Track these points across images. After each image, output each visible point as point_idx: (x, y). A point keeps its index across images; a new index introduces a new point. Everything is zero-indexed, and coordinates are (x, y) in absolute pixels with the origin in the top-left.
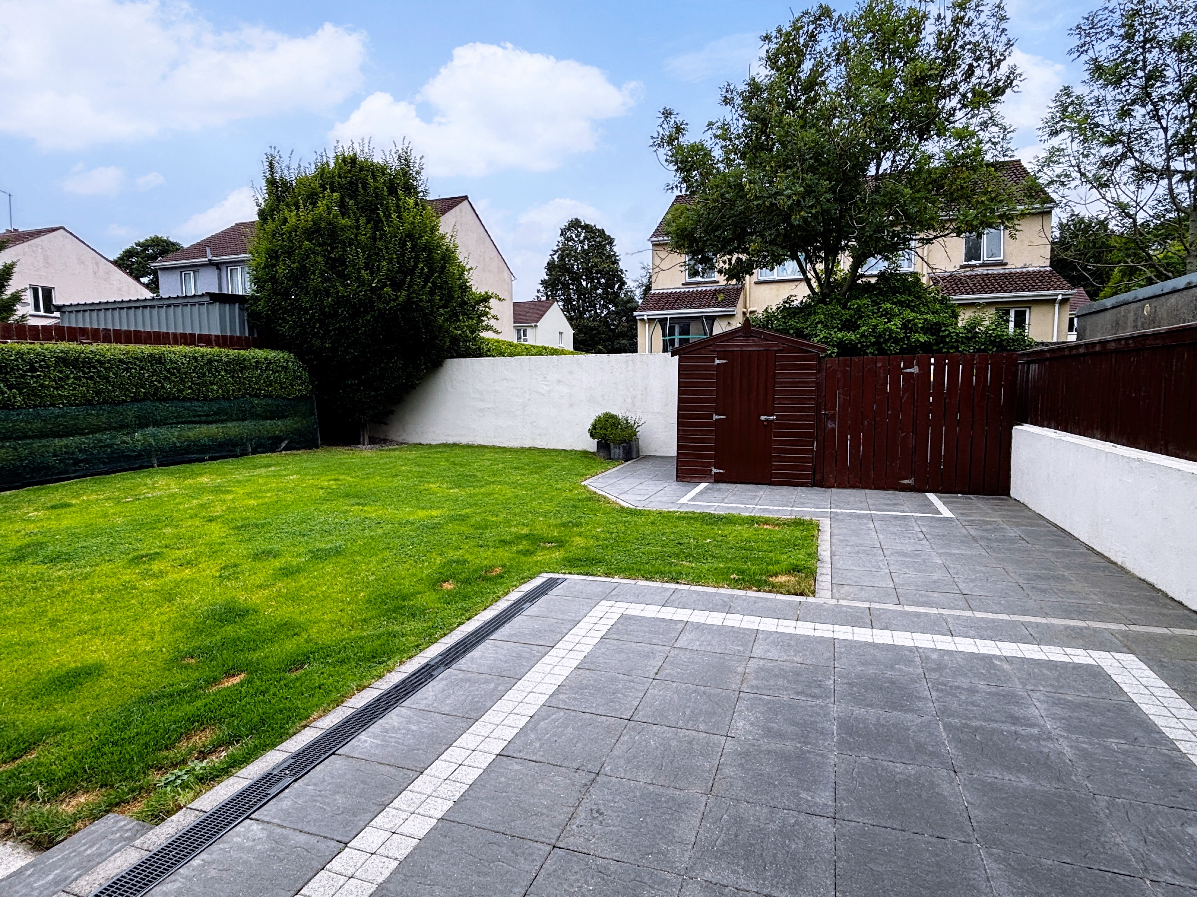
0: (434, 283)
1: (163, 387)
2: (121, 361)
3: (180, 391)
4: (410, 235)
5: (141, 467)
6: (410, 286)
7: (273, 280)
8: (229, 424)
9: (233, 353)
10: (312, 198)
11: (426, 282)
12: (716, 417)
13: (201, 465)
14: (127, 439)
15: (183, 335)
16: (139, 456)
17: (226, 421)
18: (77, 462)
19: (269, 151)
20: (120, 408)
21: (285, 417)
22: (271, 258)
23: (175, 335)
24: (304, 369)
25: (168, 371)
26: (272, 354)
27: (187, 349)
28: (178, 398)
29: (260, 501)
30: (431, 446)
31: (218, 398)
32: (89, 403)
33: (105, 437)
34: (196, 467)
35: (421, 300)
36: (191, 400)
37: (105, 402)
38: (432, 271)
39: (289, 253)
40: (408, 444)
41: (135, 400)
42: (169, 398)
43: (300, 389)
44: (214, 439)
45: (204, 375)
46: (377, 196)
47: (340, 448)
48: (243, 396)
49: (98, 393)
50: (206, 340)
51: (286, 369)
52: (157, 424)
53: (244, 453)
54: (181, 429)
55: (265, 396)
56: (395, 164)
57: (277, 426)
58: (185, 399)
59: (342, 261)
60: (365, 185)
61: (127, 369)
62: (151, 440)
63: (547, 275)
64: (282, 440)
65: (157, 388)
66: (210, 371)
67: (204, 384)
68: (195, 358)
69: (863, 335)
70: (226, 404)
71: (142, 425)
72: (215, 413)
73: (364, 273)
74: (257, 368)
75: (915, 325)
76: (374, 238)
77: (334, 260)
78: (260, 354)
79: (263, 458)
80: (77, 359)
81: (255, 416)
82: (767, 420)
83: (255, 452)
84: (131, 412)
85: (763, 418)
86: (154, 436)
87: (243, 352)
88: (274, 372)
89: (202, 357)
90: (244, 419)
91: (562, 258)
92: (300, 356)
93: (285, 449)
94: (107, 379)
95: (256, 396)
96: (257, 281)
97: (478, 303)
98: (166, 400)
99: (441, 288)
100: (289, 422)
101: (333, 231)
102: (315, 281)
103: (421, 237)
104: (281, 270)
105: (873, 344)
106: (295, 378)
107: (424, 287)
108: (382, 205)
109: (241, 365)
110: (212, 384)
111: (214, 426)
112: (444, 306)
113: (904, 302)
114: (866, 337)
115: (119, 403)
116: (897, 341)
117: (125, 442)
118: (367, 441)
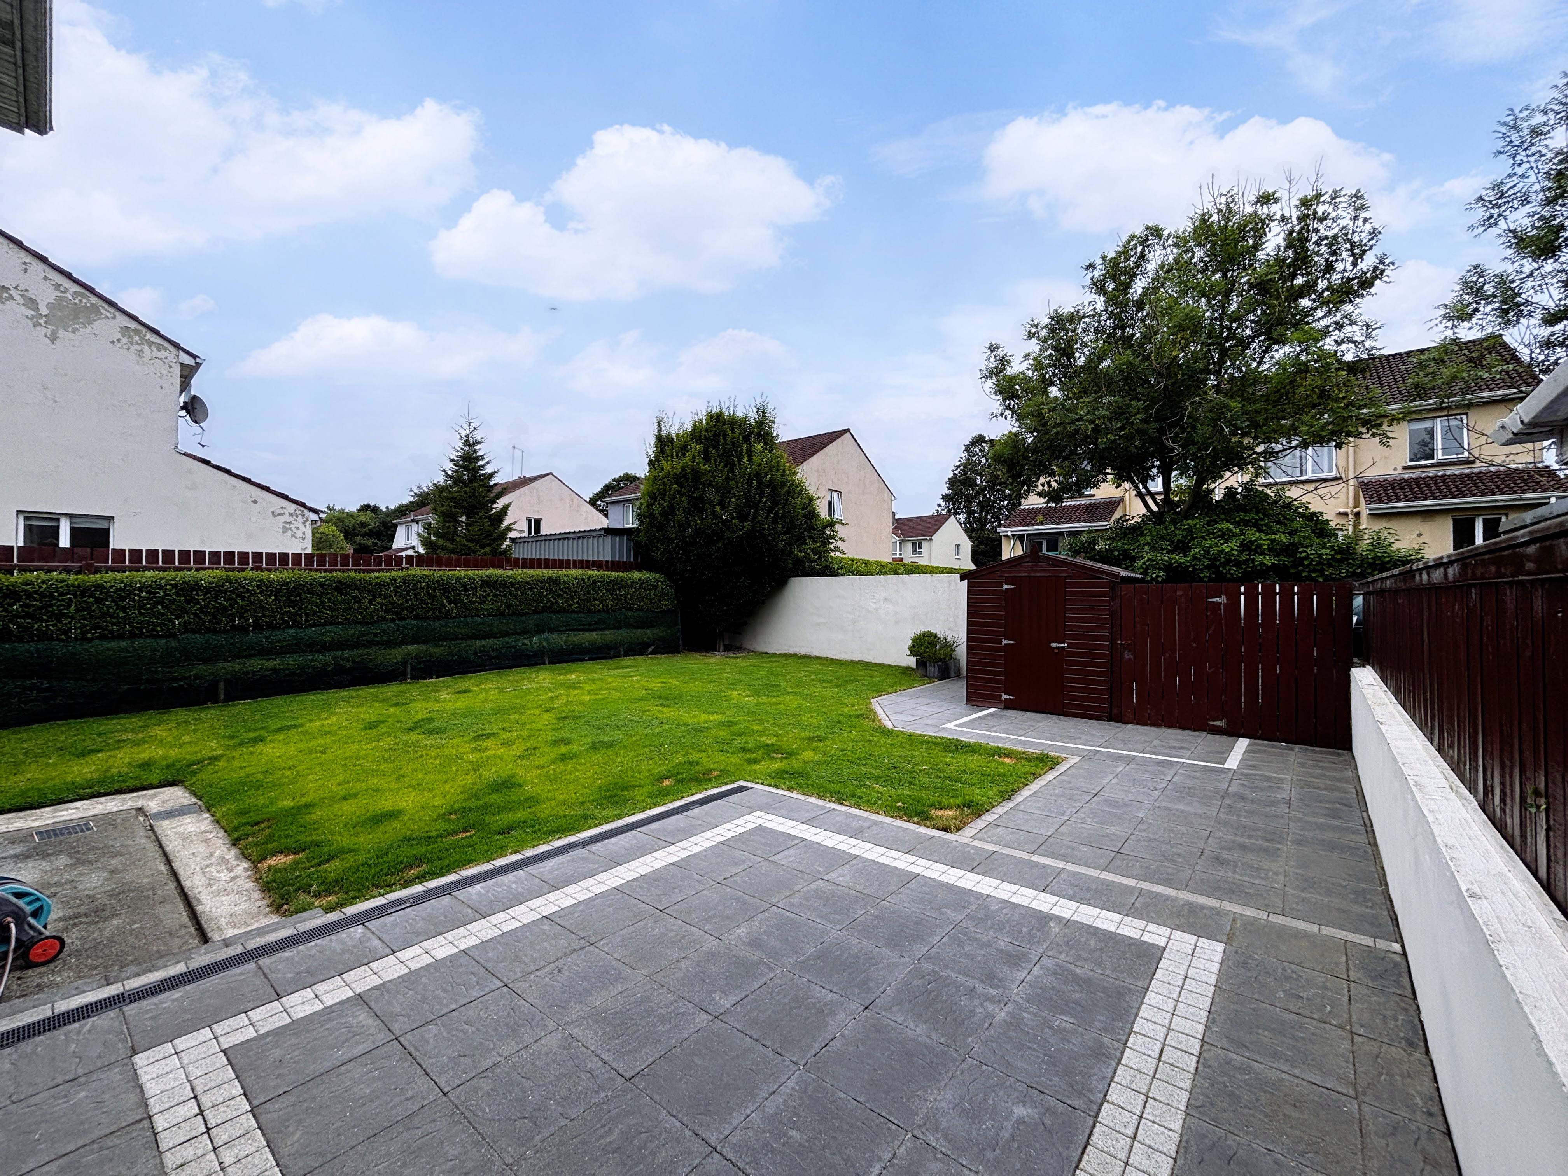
0: (777, 513)
1: (557, 603)
2: (527, 583)
3: (570, 605)
4: (757, 475)
5: (536, 664)
6: (754, 517)
7: (652, 516)
8: (607, 632)
9: (614, 574)
10: (684, 448)
11: (770, 512)
12: (1005, 642)
13: (580, 664)
14: (526, 641)
15: (581, 561)
16: (535, 655)
17: (604, 629)
18: (490, 658)
19: (660, 414)
20: (524, 618)
21: (653, 627)
22: (651, 498)
23: (574, 561)
24: (671, 587)
25: (562, 590)
26: (647, 575)
27: (580, 572)
28: (568, 611)
29: (594, 697)
30: (774, 655)
31: (599, 611)
32: (502, 614)
33: (511, 640)
34: (574, 666)
35: (764, 529)
36: (578, 612)
37: (514, 614)
38: (775, 503)
39: (663, 494)
40: (755, 652)
41: (535, 612)
42: (562, 611)
43: (666, 604)
44: (593, 644)
45: (589, 593)
46: (733, 444)
47: (697, 655)
48: (619, 609)
49: (509, 606)
50: (598, 565)
51: (656, 587)
52: (551, 631)
53: (617, 656)
54: (569, 635)
55: (637, 610)
56: (753, 415)
57: (646, 634)
58: (573, 611)
59: (701, 499)
60: (725, 436)
61: (531, 589)
62: (545, 644)
63: (949, 489)
64: (648, 645)
65: (552, 604)
66: (594, 589)
67: (588, 600)
68: (583, 580)
69: (1194, 558)
70: (604, 615)
71: (539, 631)
72: (596, 623)
73: (718, 508)
74: (632, 587)
75: (1260, 546)
76: (728, 479)
77: (696, 498)
78: (636, 575)
79: (629, 661)
80: (496, 582)
81: (628, 626)
82: (1058, 648)
83: (626, 655)
84: (531, 621)
85: (1054, 645)
86: (547, 640)
87: (621, 574)
88: (646, 590)
89: (589, 579)
90: (619, 629)
91: (964, 472)
92: (669, 576)
93: (651, 653)
94: (516, 596)
95: (631, 609)
96: (640, 517)
97: (825, 527)
98: (559, 612)
99: (784, 517)
100: (656, 631)
101: (697, 474)
102: (680, 515)
103: (765, 477)
104: (656, 508)
105: (1208, 567)
106: (663, 594)
107: (767, 517)
108: (736, 452)
109: (618, 584)
110: (595, 600)
111: (594, 633)
112: (785, 534)
113: (1249, 521)
114: (1199, 560)
115: (524, 614)
116: (1238, 564)
117: (524, 644)
118: (722, 648)
